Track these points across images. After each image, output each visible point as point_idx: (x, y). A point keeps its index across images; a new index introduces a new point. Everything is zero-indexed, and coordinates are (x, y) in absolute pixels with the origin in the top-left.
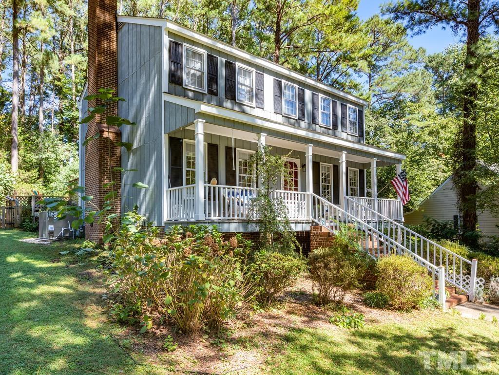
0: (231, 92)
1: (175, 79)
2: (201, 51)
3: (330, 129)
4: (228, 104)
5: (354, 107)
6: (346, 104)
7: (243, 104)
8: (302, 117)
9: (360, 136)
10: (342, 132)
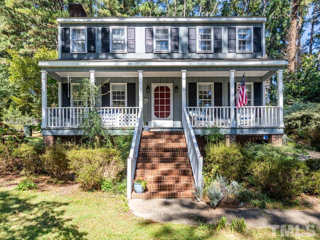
0: (106, 48)
1: (65, 50)
2: (82, 27)
3: (211, 53)
4: (103, 56)
5: (245, 27)
6: (235, 27)
7: (116, 53)
8: (175, 50)
9: (256, 52)
10: (228, 52)
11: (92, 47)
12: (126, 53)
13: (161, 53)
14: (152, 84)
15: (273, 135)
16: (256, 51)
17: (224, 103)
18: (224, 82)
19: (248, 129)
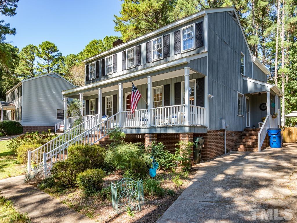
0: (103, 72)
1: (87, 79)
2: (94, 62)
3: (162, 60)
4: (103, 78)
5: (189, 26)
6: (180, 29)
7: (108, 75)
8: (138, 64)
9: (198, 48)
10: (175, 55)
11: (98, 74)
12: (113, 74)
13: (130, 69)
14: (125, 93)
15: (180, 134)
16: (199, 46)
17: (172, 102)
18: (172, 83)
19: (160, 128)
